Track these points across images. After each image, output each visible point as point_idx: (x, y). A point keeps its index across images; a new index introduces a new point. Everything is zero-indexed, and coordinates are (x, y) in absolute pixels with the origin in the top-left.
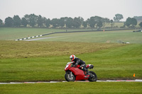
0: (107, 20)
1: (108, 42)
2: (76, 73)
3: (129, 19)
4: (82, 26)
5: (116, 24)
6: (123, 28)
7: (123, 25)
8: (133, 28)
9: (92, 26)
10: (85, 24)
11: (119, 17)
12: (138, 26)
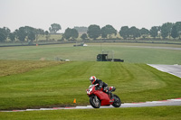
0: (40, 31)
1: (43, 59)
2: (102, 98)
3: (68, 30)
4: (8, 39)
5: (52, 37)
6: (61, 42)
7: (61, 37)
8: (73, 41)
9: (22, 39)
10: (12, 36)
11: (56, 27)
12: (79, 38)
